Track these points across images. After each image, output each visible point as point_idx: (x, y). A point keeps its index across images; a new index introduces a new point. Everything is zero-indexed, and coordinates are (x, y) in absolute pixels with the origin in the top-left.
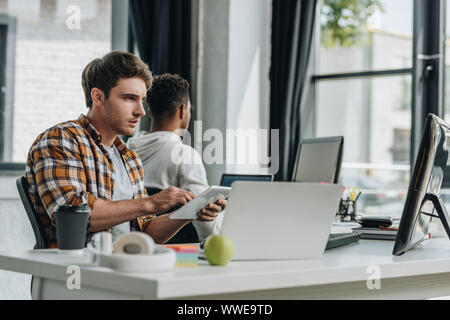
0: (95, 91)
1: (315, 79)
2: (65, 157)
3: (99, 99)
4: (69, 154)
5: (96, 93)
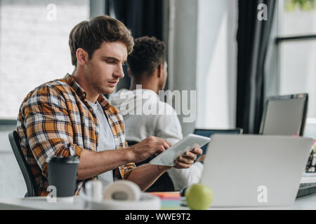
0: (80, 51)
1: (279, 40)
2: (54, 113)
3: (83, 58)
4: (57, 110)
5: (80, 53)
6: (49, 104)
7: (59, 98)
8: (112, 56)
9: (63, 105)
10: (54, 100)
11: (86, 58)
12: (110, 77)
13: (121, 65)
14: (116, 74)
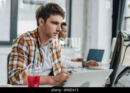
0: (41, 19)
1: (126, 18)
3: (42, 23)
5: (41, 20)
6: (22, 49)
7: (27, 48)
8: (55, 21)
9: (28, 52)
10: (24, 49)
11: (43, 23)
12: (55, 31)
13: (60, 25)
14: (58, 30)
